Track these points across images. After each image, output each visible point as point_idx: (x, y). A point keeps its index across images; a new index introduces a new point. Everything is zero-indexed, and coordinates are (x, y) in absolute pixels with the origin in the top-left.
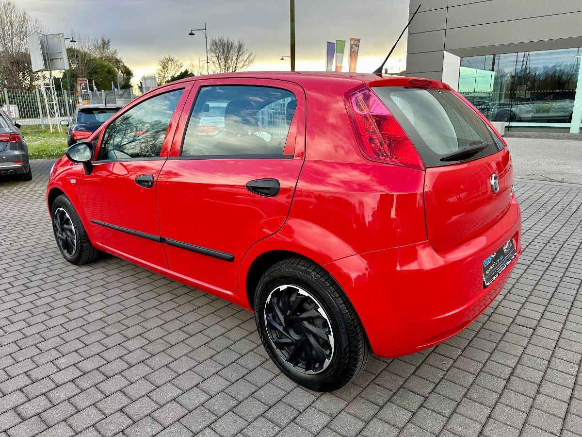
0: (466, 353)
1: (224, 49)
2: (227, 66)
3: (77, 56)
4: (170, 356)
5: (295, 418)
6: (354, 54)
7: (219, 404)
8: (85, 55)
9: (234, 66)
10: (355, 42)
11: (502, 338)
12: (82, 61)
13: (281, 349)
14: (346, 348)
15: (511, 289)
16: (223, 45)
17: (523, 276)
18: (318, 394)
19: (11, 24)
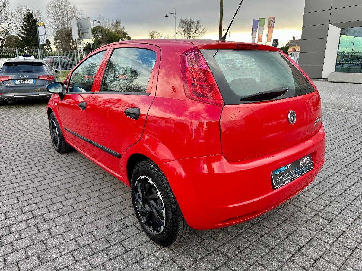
0: (273, 233)
1: (188, 25)
2: (189, 36)
3: (102, 31)
4: (85, 212)
5: (139, 260)
6: (271, 28)
7: (98, 246)
8: (106, 30)
9: (194, 36)
10: (272, 20)
11: (303, 224)
12: (104, 34)
13: (143, 216)
14: (171, 220)
15: (326, 191)
16: (187, 23)
17: (340, 183)
18: (160, 247)
19: (67, 13)
